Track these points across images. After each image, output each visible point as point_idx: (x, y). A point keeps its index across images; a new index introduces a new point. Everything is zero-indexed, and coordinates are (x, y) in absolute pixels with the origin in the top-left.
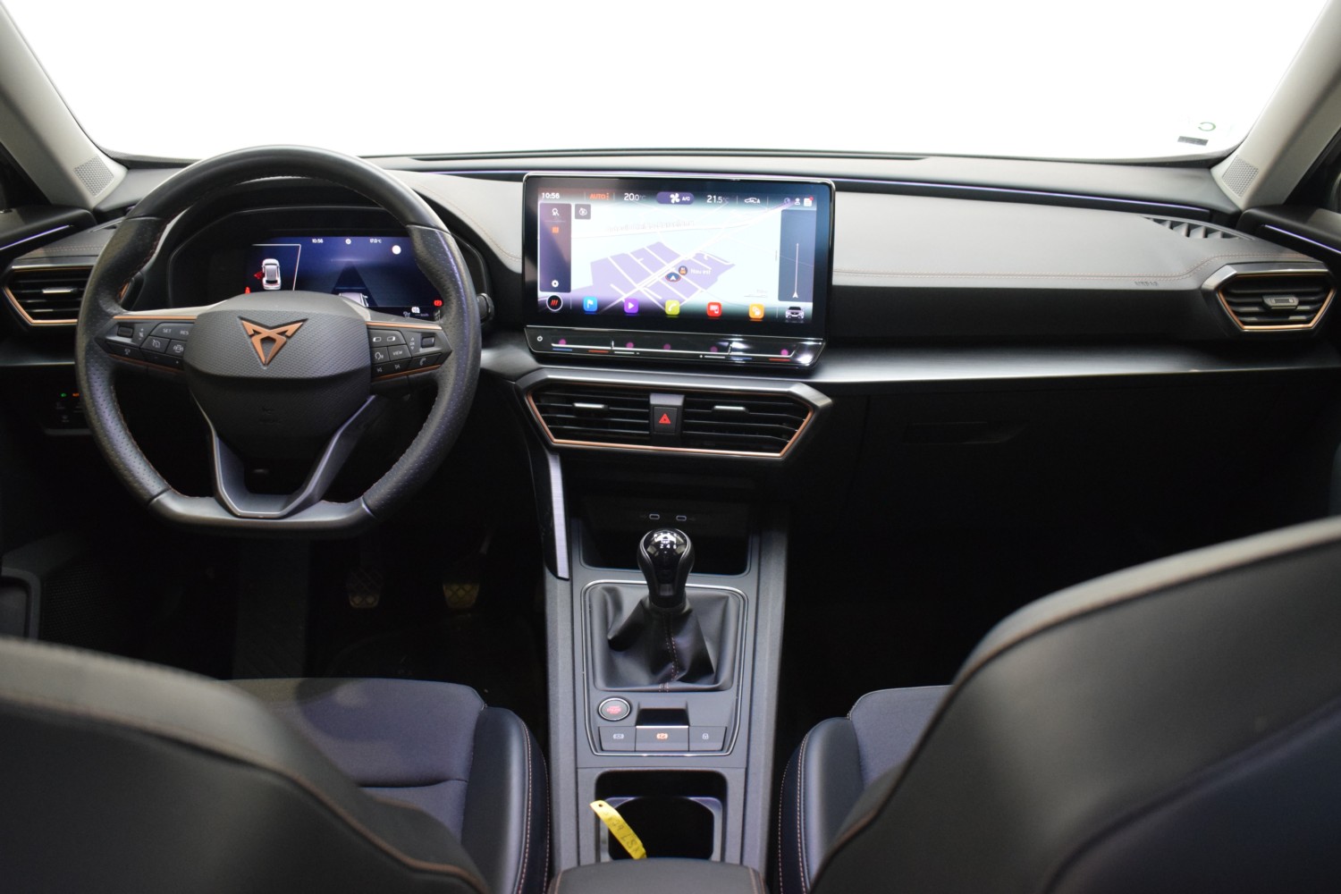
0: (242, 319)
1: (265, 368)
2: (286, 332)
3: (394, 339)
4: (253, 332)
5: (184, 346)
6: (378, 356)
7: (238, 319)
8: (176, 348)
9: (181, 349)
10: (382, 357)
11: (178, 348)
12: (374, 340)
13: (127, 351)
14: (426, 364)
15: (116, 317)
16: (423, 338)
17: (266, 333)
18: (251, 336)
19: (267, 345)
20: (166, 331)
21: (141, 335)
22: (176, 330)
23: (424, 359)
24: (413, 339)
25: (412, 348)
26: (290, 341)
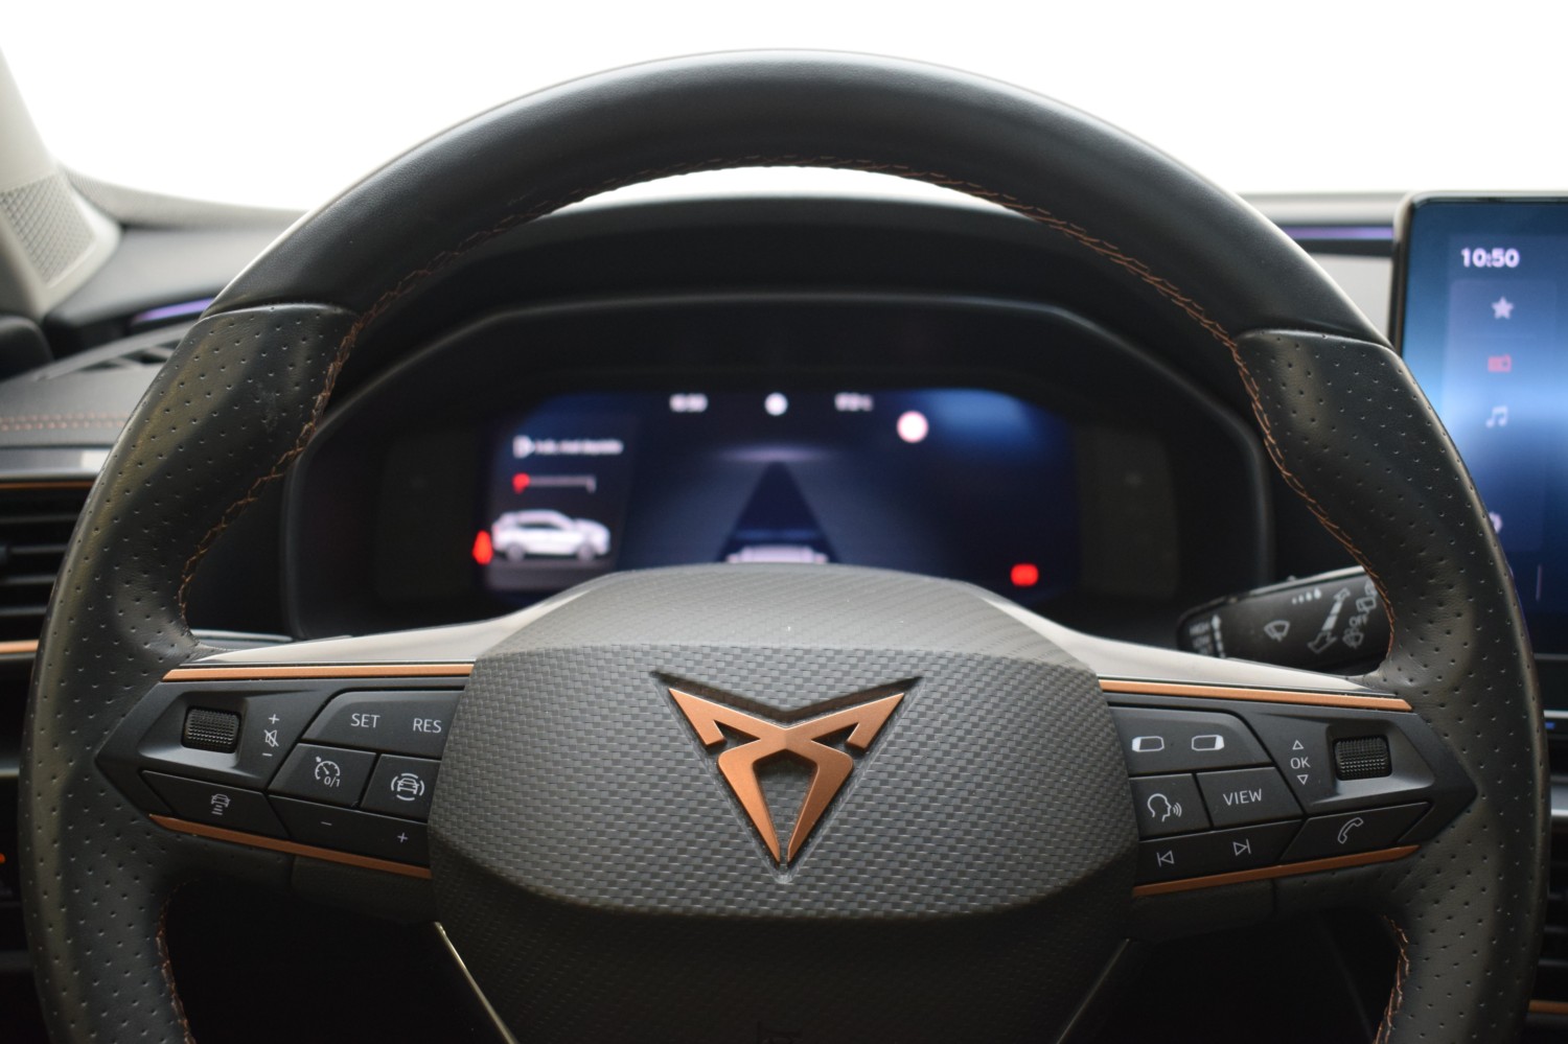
0: (667, 679)
1: (784, 879)
2: (850, 729)
3: (1220, 743)
4: (719, 736)
5: (430, 777)
6: (1158, 803)
7: (652, 682)
8: (398, 784)
9: (418, 787)
10: (1178, 810)
11: (407, 785)
12: (1136, 745)
13: (220, 803)
14: (1358, 842)
15: (174, 674)
16: (1332, 744)
17: (772, 737)
18: (715, 749)
19: (778, 785)
20: (359, 721)
21: (271, 738)
22: (397, 717)
23: (1355, 822)
24: (1298, 746)
25: (1303, 779)
26: (865, 769)
